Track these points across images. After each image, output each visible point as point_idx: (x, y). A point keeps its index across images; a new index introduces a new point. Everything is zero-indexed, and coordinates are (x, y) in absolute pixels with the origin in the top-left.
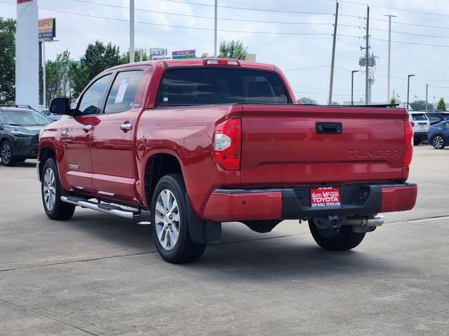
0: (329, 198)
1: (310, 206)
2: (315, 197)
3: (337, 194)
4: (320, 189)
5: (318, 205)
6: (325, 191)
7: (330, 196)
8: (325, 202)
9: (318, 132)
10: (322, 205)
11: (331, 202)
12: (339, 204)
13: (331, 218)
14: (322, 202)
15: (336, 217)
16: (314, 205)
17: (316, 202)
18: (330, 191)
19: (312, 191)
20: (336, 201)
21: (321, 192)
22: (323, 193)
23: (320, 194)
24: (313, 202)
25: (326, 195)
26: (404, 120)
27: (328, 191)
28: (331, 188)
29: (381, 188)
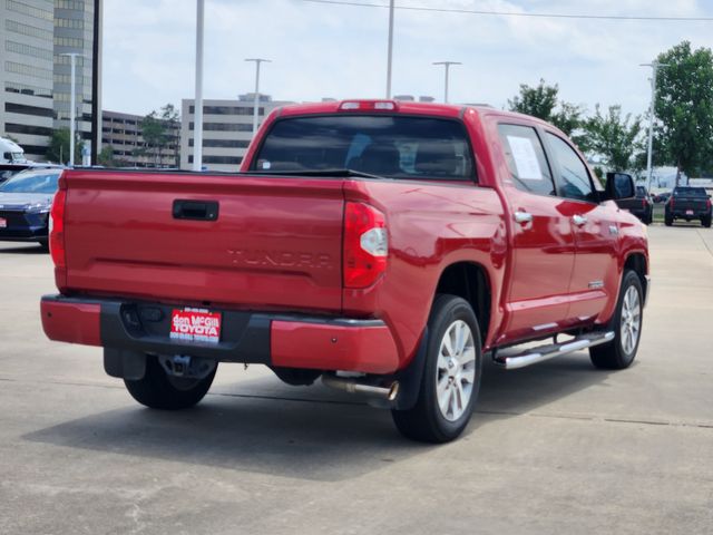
0: (202, 328)
1: (168, 335)
2: (178, 322)
3: (216, 322)
4: (187, 310)
5: (182, 336)
6: (196, 315)
7: (203, 324)
8: (194, 333)
9: (176, 216)
10: (189, 337)
11: (204, 334)
12: (217, 339)
13: (178, 358)
14: (189, 332)
15: (187, 360)
16: (173, 335)
17: (179, 331)
18: (205, 316)
19: (173, 311)
20: (213, 335)
21: (189, 315)
22: (193, 318)
23: (187, 319)
24: (174, 330)
25: (197, 321)
26: (345, 201)
27: (200, 315)
28: (206, 311)
29: (271, 321)
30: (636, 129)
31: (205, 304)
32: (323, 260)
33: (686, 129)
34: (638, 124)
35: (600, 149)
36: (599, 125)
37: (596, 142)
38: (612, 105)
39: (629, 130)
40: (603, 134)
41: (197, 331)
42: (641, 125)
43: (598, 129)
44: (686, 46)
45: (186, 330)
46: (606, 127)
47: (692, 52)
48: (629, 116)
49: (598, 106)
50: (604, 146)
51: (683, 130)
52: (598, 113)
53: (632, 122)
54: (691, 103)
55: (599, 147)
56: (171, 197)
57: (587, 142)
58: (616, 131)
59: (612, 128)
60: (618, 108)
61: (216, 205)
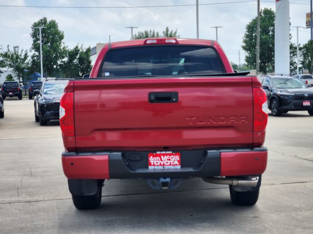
0: (168, 161)
1: (148, 168)
2: (152, 160)
3: (178, 158)
4: (158, 153)
5: (156, 167)
6: (164, 155)
7: (169, 160)
8: (164, 165)
9: (151, 101)
10: (160, 167)
11: (170, 165)
12: (179, 167)
13: (162, 180)
14: (160, 165)
15: (168, 180)
16: (150, 167)
17: (154, 165)
18: (170, 155)
19: (149, 154)
20: (176, 165)
21: (159, 156)
22: (162, 157)
23: (158, 158)
24: (151, 165)
25: (165, 158)
26: (252, 87)
27: (167, 155)
28: (171, 152)
29: (220, 153)
30: (26, 56)
31: (166, 148)
32: (244, 119)
33: (49, 56)
34: (26, 54)
35: (10, 66)
36: (9, 55)
37: (8, 63)
38: (15, 46)
39: (23, 57)
40: (11, 59)
41: (165, 164)
42: (28, 54)
43: (9, 56)
44: (45, 19)
45: (159, 164)
46: (12, 56)
47: (48, 22)
48: (22, 51)
49: (8, 46)
50: (12, 64)
51: (47, 56)
52: (9, 50)
53: (24, 53)
54: (49, 44)
55: (10, 65)
56: (146, 91)
57: (4, 63)
58: (17, 57)
59: (15, 56)
60: (18, 47)
61: (176, 94)
